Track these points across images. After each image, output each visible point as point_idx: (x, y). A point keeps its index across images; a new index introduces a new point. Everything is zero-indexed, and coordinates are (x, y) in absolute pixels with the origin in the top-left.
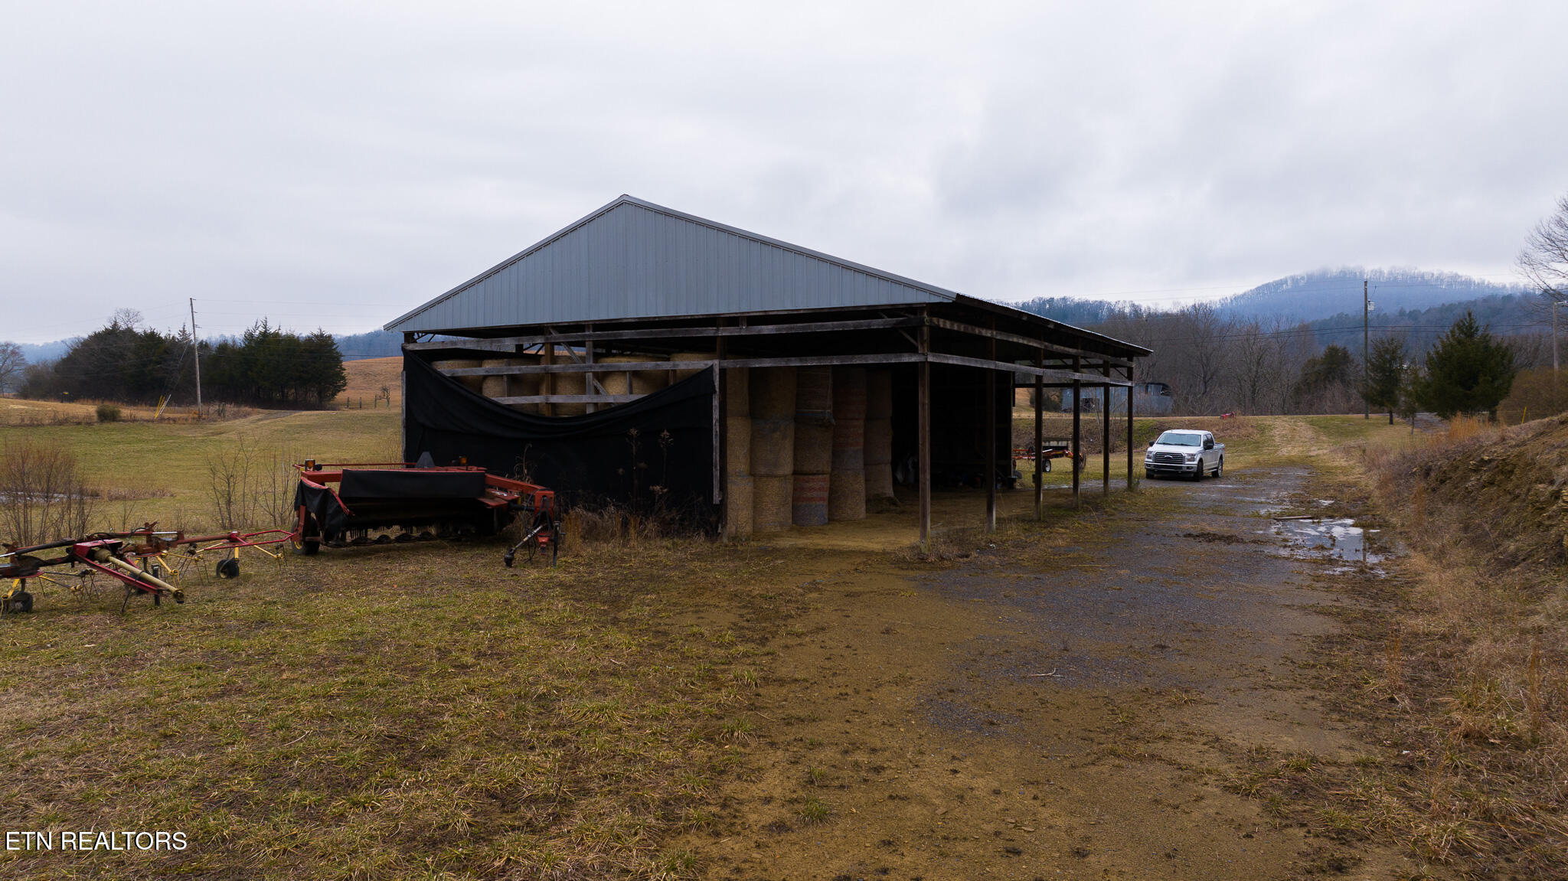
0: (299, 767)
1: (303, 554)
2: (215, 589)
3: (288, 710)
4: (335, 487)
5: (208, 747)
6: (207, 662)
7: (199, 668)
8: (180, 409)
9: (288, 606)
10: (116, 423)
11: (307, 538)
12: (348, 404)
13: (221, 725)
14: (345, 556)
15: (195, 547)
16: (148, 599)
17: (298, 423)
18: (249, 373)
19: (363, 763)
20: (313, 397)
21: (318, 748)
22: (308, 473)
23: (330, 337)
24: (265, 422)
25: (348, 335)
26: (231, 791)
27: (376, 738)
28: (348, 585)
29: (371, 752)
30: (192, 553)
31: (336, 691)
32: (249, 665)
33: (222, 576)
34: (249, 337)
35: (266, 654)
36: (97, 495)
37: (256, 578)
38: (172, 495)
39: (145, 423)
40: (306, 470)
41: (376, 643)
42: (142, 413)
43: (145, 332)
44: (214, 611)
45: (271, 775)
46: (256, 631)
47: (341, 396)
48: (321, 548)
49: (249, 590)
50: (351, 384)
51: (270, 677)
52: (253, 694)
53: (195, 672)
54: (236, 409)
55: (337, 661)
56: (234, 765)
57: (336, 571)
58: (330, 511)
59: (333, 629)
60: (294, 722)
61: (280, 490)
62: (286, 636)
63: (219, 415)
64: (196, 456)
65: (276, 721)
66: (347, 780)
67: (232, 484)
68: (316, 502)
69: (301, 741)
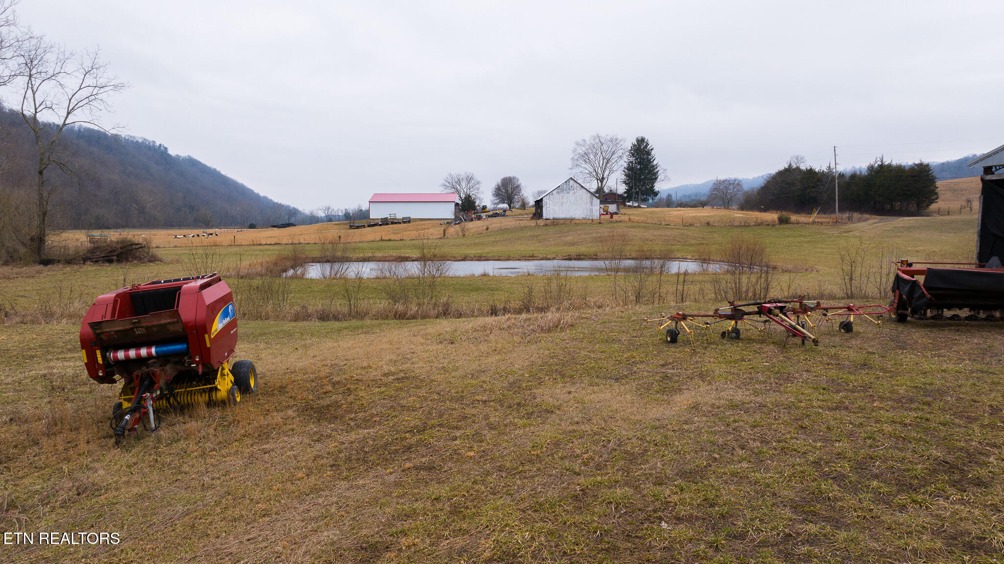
0: (879, 466)
1: (895, 321)
2: (837, 339)
3: (875, 427)
4: (921, 279)
5: (825, 440)
6: (829, 386)
7: (824, 389)
8: (825, 216)
9: (882, 357)
10: (788, 225)
11: (900, 311)
12: (939, 212)
13: (834, 428)
14: (926, 326)
15: (827, 312)
16: (798, 340)
17: (901, 225)
18: (870, 192)
19: (923, 475)
20: (913, 207)
21: (893, 457)
22: (902, 268)
23: (928, 165)
24: (879, 224)
25: (942, 162)
26: (836, 470)
27: (934, 460)
28: (925, 348)
29: (930, 469)
30: (825, 315)
31: (908, 421)
32: (854, 392)
33: (842, 331)
34: (871, 168)
35: (865, 388)
36: (776, 268)
37: (863, 335)
38: (817, 271)
39: (804, 225)
40: (901, 266)
41: (941, 393)
42: (802, 218)
43: (806, 169)
44: (835, 353)
45: (860, 466)
46: (860, 371)
47: (934, 207)
48: (909, 318)
49: (858, 342)
50: (941, 197)
51: (866, 403)
52: (854, 412)
53: (821, 391)
54: (860, 216)
55: (911, 401)
56: (839, 455)
57: (918, 336)
58: (916, 296)
59: (911, 377)
60: (879, 437)
61: (884, 271)
62: (879, 377)
63: (849, 220)
64: (833, 246)
65: (867, 433)
66: (910, 484)
67: (853, 268)
68: (907, 288)
69: (882, 450)
